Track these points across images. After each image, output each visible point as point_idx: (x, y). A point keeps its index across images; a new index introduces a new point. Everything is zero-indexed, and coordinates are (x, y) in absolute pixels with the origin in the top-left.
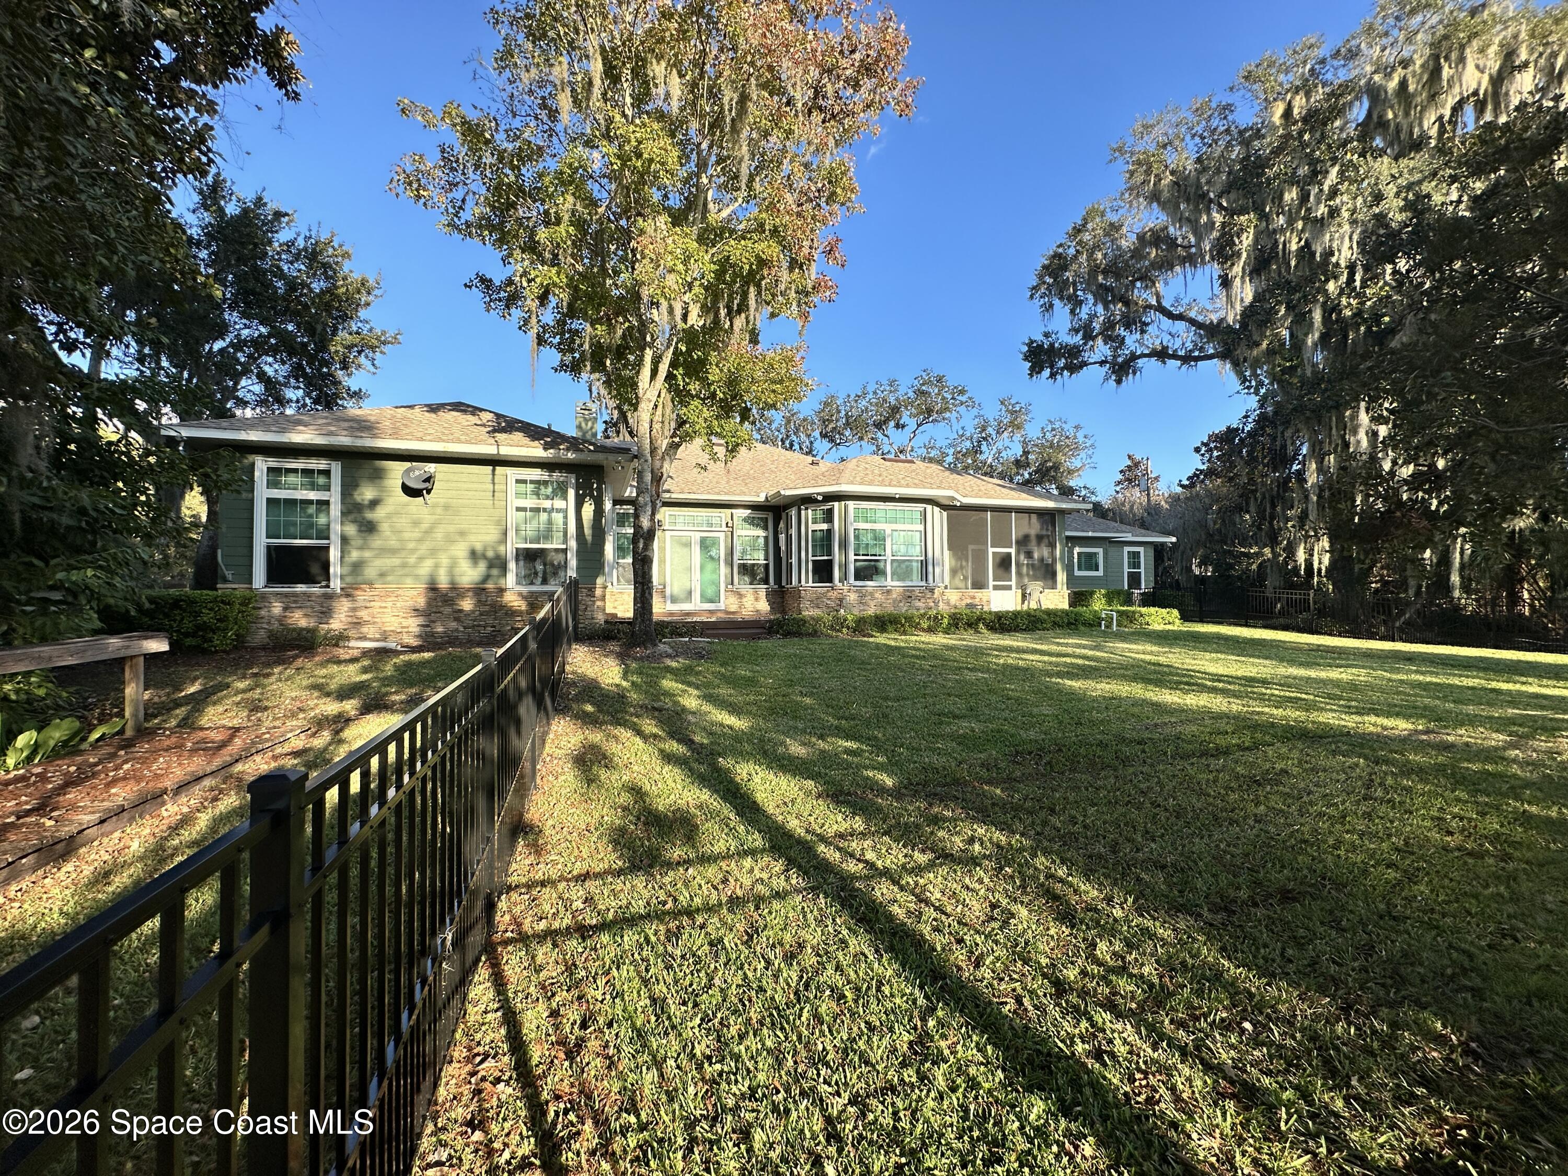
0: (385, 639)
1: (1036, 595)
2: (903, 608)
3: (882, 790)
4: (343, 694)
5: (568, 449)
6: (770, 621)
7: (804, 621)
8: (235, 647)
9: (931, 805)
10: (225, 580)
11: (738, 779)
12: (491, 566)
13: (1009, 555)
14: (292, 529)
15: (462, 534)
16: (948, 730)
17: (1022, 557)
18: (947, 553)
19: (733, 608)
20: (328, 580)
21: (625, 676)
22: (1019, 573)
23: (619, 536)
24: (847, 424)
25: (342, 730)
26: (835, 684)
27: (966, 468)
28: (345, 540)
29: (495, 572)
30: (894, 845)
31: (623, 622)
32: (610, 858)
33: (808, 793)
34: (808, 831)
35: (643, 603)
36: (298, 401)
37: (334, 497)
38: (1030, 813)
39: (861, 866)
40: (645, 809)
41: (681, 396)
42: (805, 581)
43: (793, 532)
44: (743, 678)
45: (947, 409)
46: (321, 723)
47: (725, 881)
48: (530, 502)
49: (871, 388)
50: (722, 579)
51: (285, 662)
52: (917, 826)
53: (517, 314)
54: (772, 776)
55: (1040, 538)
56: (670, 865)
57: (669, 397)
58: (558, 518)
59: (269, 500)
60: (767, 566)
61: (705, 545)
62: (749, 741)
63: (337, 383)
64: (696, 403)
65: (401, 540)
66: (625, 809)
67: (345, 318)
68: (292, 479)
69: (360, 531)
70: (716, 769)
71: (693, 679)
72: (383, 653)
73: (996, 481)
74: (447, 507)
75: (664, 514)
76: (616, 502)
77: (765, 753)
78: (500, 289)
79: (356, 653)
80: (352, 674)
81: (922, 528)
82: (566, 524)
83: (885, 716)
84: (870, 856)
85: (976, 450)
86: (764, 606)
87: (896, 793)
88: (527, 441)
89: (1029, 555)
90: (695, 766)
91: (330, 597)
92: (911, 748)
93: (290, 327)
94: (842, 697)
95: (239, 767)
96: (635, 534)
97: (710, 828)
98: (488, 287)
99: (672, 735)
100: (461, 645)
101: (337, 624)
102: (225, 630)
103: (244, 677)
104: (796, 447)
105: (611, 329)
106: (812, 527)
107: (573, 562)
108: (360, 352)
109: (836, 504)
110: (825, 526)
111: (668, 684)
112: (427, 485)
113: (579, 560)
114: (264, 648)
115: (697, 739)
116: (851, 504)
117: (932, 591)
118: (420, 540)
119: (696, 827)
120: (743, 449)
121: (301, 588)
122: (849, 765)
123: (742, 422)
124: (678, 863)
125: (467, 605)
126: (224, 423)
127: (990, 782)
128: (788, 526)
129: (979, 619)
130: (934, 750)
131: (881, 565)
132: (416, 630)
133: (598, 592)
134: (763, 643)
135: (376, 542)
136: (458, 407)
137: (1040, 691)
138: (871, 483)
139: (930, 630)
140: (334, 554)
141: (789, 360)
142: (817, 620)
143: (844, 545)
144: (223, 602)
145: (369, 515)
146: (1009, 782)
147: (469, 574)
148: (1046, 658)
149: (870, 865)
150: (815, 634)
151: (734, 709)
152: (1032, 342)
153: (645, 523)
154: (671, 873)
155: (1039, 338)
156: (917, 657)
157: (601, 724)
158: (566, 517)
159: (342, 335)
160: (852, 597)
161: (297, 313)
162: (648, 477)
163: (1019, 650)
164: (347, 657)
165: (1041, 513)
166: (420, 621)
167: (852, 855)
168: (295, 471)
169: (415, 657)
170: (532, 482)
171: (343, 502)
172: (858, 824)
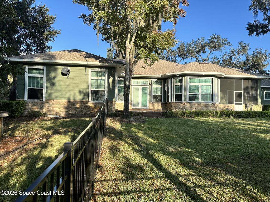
0: (56, 115)
1: (250, 106)
2: (205, 109)
3: (198, 163)
4: (48, 129)
5: (106, 63)
6: (162, 112)
7: (173, 113)
8: (20, 116)
9: (214, 169)
10: (18, 98)
11: (155, 157)
12: (85, 95)
13: (241, 93)
14: (34, 85)
15: (77, 86)
16: (219, 147)
17: (246, 94)
18: (219, 92)
19: (151, 108)
20: (43, 98)
21: (122, 127)
22: (244, 99)
23: (119, 87)
24: (187, 52)
25: (49, 139)
26: (183, 132)
27: (227, 65)
28: (47, 87)
29: (86, 97)
30: (202, 179)
31: (120, 111)
32: (121, 176)
33: (176, 163)
34: (176, 173)
35: (126, 106)
36: (35, 50)
37: (44, 76)
38: (246, 173)
39: (192, 184)
40: (130, 163)
41: (138, 46)
42: (173, 100)
43: (170, 86)
44: (155, 129)
45: (220, 46)
46: (43, 136)
47: (153, 185)
48: (95, 78)
49: (195, 41)
50: (148, 100)
51: (33, 120)
52: (210, 175)
53: (92, 25)
54: (165, 157)
55: (252, 88)
56: (137, 179)
57: (134, 47)
58: (103, 82)
59: (29, 77)
60: (161, 96)
61: (143, 89)
62: (158, 147)
63: (44, 45)
64: (142, 48)
65: (61, 88)
66: (124, 163)
67: (47, 27)
68: (34, 71)
69: (51, 85)
70: (149, 154)
71: (140, 128)
72: (56, 119)
73: (236, 69)
74: (73, 79)
75: (133, 81)
76: (119, 77)
77: (163, 151)
78: (88, 17)
79: (49, 118)
80: (49, 124)
81: (211, 84)
82: (105, 83)
83: (199, 142)
84: (195, 181)
85: (230, 59)
86: (160, 108)
87: (203, 165)
88: (94, 60)
89: (248, 93)
90: (143, 153)
91: (43, 103)
92: (207, 152)
93: (33, 30)
94: (185, 136)
95: (25, 147)
96: (124, 87)
97: (148, 170)
98: (85, 17)
99: (136, 144)
100: (76, 117)
101: (44, 110)
102: (18, 111)
103: (23, 124)
104: (171, 59)
105: (119, 28)
106: (175, 84)
107: (107, 94)
108: (50, 36)
109: (183, 77)
110: (179, 84)
111: (133, 129)
112: (68, 73)
113: (108, 94)
114: (27, 116)
115: (143, 145)
116: (188, 77)
117: (214, 104)
118: (66, 88)
119: (144, 169)
120: (156, 62)
121: (36, 100)
122: (188, 156)
123: (155, 54)
124: (140, 179)
125: (78, 106)
126: (18, 57)
127: (233, 164)
128: (168, 84)
129: (230, 114)
130: (215, 153)
131: (198, 96)
132: (64, 112)
133: (113, 103)
134: (160, 119)
135: (55, 88)
136: (76, 51)
137: (251, 137)
138: (195, 71)
139: (213, 117)
140: (44, 91)
141: (170, 35)
142: (177, 112)
143: (185, 90)
144: (18, 104)
145: (53, 81)
146: (239, 164)
147: (79, 97)
148: (253, 127)
149: (196, 184)
150: (176, 116)
151: (153, 137)
152: (250, 24)
153: (127, 83)
154: (138, 181)
155: (252, 22)
156: (209, 125)
157: (116, 140)
158: (105, 82)
159: (46, 32)
160: (188, 106)
161: (35, 27)
162: (128, 70)
163: (243, 124)
164: (47, 119)
165: (252, 80)
166: (65, 110)
167: (190, 181)
168: (35, 69)
169: (65, 120)
170: (96, 72)
171: (47, 77)
172: (191, 172)
